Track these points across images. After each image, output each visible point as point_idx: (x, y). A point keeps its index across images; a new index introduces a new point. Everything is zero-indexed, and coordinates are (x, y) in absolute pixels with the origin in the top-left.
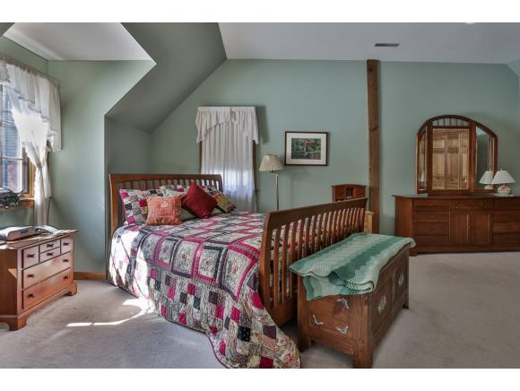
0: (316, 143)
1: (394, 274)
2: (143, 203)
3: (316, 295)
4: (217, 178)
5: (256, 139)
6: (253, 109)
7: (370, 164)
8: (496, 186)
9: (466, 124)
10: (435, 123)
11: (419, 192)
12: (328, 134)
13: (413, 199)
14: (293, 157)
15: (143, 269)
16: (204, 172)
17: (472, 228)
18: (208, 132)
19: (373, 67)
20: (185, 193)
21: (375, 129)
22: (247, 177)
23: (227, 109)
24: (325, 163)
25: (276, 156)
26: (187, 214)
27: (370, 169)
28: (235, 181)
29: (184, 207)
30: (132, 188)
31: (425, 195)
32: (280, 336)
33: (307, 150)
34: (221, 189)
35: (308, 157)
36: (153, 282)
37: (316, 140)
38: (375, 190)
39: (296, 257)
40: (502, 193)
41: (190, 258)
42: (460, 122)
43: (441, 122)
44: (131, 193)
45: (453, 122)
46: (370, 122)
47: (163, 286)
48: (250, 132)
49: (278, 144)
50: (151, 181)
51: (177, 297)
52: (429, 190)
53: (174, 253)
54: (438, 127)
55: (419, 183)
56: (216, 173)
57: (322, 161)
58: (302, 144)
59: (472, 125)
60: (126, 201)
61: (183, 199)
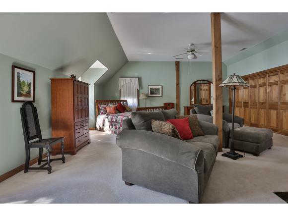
2: (105, 108)
4: (126, 101)
5: (138, 88)
6: (137, 79)
9: (207, 82)
10: (197, 82)
11: (191, 105)
12: (162, 86)
13: (187, 107)
14: (151, 94)
15: (107, 124)
16: (121, 99)
18: (123, 86)
19: (177, 64)
20: (116, 105)
21: (178, 84)
22: (136, 101)
23: (129, 79)
25: (145, 94)
26: (118, 112)
28: (132, 102)
29: (117, 109)
30: (102, 104)
33: (155, 92)
34: (127, 104)
35: (156, 94)
36: (111, 127)
37: (158, 88)
38: (178, 105)
41: (120, 119)
42: (205, 82)
43: (199, 82)
44: (102, 106)
46: (177, 82)
47: (114, 127)
48: (136, 86)
49: (146, 90)
50: (106, 102)
51: (118, 128)
53: (116, 119)
54: (198, 84)
55: (191, 102)
56: (125, 99)
57: (161, 95)
58: (154, 90)
59: (209, 83)
60: (100, 108)
61: (116, 107)
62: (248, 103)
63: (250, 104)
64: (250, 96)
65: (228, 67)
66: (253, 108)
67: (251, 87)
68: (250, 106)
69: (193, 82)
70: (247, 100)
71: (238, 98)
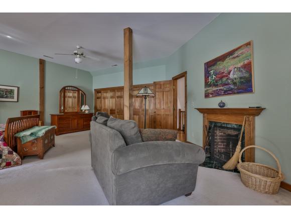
0: (11, 92)
1: (49, 135)
3: (25, 142)
7: (40, 102)
8: (85, 110)
9: (76, 89)
10: (66, 88)
11: (60, 113)
12: (18, 88)
13: (58, 115)
17: (78, 124)
19: (42, 63)
21: (42, 87)
24: (16, 101)
27: (40, 104)
31: (63, 114)
32: (14, 153)
33: (5, 94)
35: (6, 97)
37: (11, 90)
38: (42, 112)
39: (18, 132)
40: (87, 112)
43: (69, 88)
45: (73, 88)
46: (40, 85)
52: (64, 112)
54: (67, 90)
55: (60, 110)
57: (15, 99)
58: (3, 91)
59: (78, 90)
62: (114, 110)
63: (116, 111)
64: (116, 105)
65: (93, 78)
66: (118, 114)
67: (118, 97)
68: (116, 113)
69: (63, 87)
70: (114, 108)
71: (105, 106)
